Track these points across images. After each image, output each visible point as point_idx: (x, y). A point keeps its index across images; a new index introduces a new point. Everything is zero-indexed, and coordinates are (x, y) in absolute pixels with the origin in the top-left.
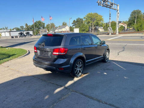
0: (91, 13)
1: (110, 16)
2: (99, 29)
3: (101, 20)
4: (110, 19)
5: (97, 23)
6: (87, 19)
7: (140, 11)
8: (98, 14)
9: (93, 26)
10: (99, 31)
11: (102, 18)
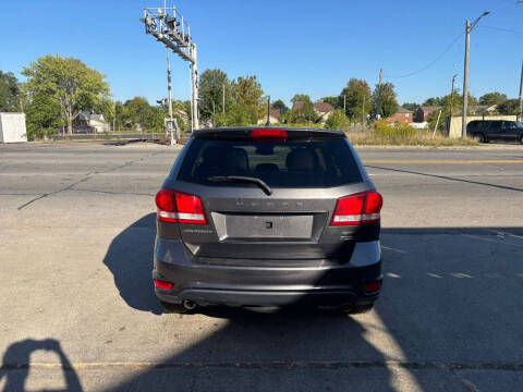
0: (55, 56)
1: (169, 80)
2: (93, 123)
3: (99, 88)
4: (169, 88)
5: (85, 97)
6: (39, 76)
7: (225, 76)
8: (84, 66)
9: (70, 109)
10: (91, 129)
11: (104, 80)
